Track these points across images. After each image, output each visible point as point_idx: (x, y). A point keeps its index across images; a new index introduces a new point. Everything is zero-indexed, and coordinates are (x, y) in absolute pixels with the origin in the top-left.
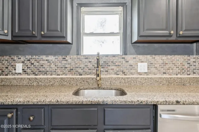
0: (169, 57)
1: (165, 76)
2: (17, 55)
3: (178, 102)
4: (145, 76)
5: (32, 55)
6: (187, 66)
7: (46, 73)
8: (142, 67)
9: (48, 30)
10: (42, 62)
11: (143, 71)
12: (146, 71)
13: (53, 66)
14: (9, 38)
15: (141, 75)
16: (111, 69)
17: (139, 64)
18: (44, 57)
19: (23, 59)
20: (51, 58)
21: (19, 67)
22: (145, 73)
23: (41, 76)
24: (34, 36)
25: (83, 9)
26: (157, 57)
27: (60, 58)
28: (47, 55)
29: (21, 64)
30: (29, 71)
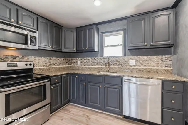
0: (149, 57)
1: (145, 67)
2: (78, 57)
3: (132, 76)
4: (134, 67)
5: (83, 57)
6: (161, 62)
7: (88, 65)
8: (132, 63)
9: (88, 47)
10: (86, 60)
11: (132, 65)
12: (134, 65)
13: (90, 62)
14: (75, 51)
15: (131, 66)
16: (116, 63)
17: (130, 61)
18: (87, 58)
19: (80, 59)
20: (90, 58)
21: (79, 62)
22: (134, 66)
23: (86, 66)
24: (83, 50)
25: (104, 35)
26: (141, 57)
27: (93, 58)
28: (88, 57)
29: (79, 61)
30: (82, 64)
